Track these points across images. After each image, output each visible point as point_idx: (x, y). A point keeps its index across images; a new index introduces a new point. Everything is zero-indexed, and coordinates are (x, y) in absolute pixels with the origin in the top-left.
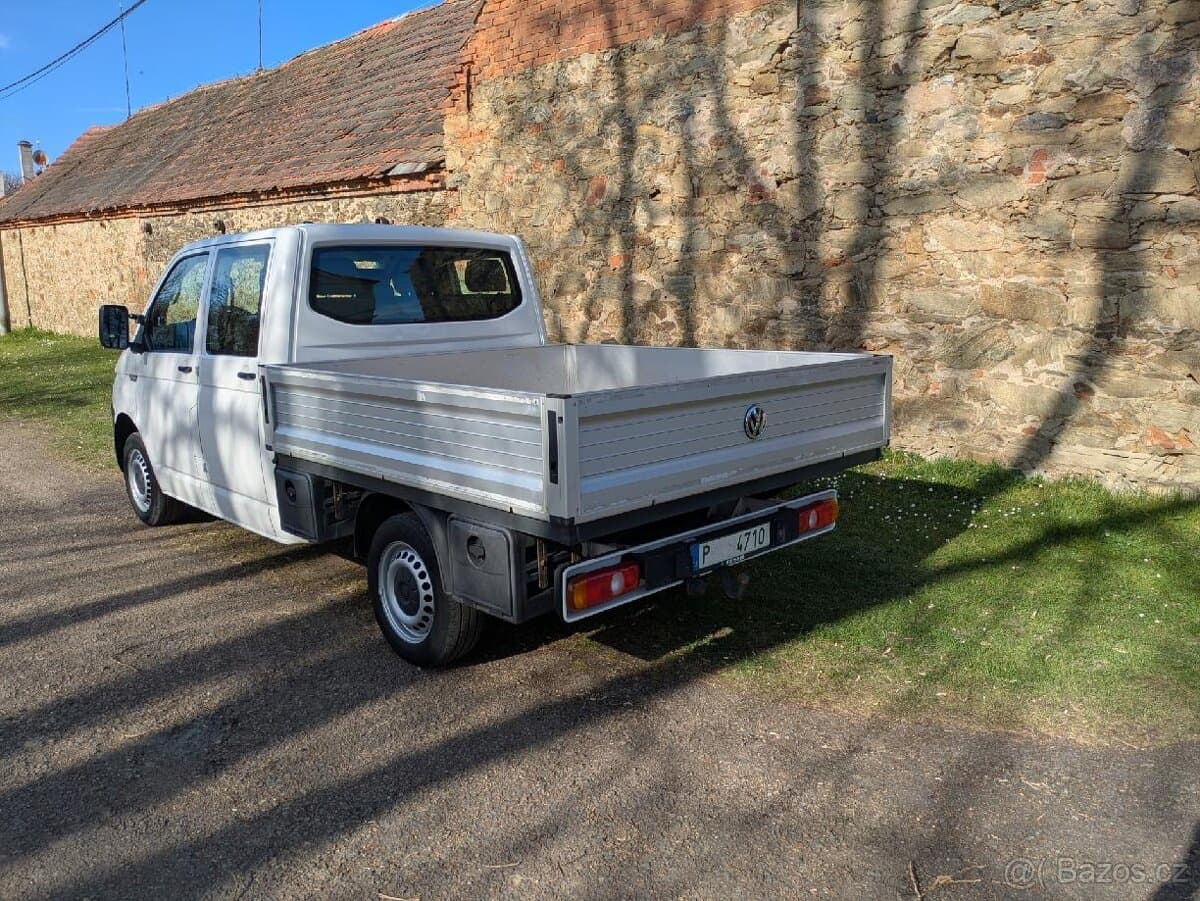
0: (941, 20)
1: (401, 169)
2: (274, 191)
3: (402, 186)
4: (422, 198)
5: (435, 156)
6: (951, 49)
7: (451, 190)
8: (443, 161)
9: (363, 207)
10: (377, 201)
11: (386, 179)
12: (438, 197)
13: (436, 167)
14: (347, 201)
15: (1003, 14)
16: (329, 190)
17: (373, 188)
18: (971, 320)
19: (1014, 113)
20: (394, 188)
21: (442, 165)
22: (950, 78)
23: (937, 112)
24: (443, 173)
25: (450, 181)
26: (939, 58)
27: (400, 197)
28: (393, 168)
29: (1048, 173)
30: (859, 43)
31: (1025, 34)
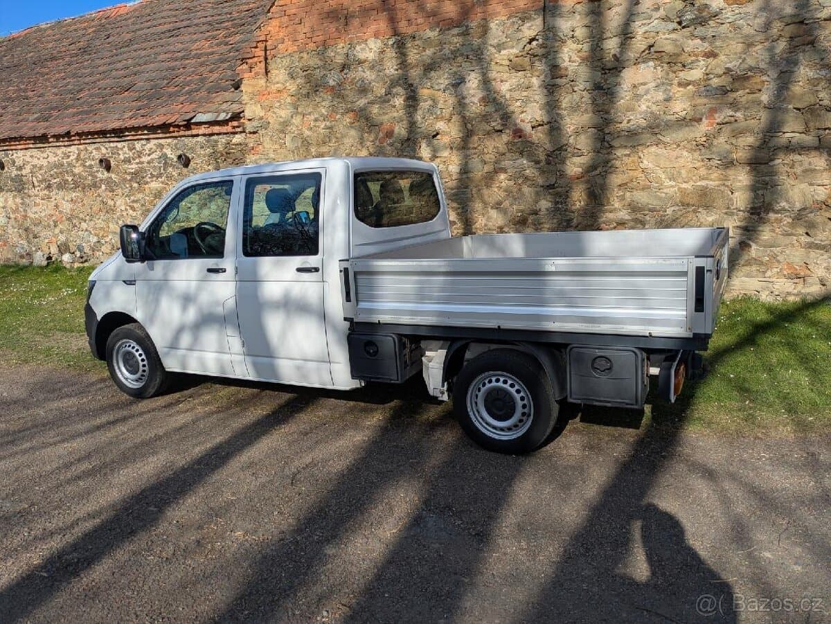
0: (644, 29)
1: (201, 118)
2: (68, 134)
3: (202, 130)
4: (223, 140)
5: (235, 108)
6: (650, 47)
7: (250, 133)
8: (243, 112)
9: (161, 146)
10: (176, 141)
11: (188, 125)
12: (237, 139)
13: (236, 116)
14: (144, 142)
15: (684, 27)
16: (127, 134)
17: (174, 132)
18: (673, 209)
19: (694, 86)
20: (194, 132)
21: (241, 115)
22: (651, 63)
23: (644, 84)
24: (242, 121)
25: (249, 127)
26: (644, 51)
27: (199, 139)
28: (194, 116)
29: (718, 121)
30: (588, 40)
31: (699, 40)
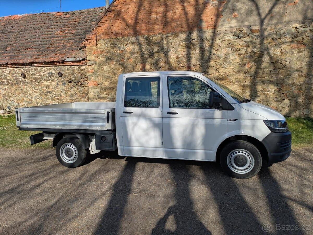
0: (228, 38)
1: (68, 59)
3: (69, 64)
4: (77, 67)
5: (84, 57)
6: (230, 43)
7: (89, 65)
8: (86, 58)
9: (50, 69)
10: (56, 68)
11: (63, 62)
12: (83, 67)
13: (84, 59)
14: (42, 68)
15: (240, 38)
16: (35, 64)
17: (56, 64)
18: (238, 91)
19: (243, 55)
20: (65, 64)
21: (86, 59)
22: (230, 48)
23: (228, 54)
24: (86, 61)
25: (89, 63)
26: (228, 45)
27: (66, 67)
28: (66, 59)
29: (250, 65)
30: (211, 40)
31: (244, 42)
